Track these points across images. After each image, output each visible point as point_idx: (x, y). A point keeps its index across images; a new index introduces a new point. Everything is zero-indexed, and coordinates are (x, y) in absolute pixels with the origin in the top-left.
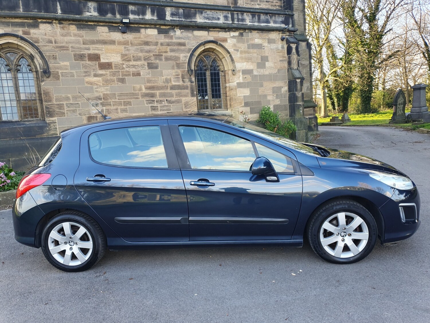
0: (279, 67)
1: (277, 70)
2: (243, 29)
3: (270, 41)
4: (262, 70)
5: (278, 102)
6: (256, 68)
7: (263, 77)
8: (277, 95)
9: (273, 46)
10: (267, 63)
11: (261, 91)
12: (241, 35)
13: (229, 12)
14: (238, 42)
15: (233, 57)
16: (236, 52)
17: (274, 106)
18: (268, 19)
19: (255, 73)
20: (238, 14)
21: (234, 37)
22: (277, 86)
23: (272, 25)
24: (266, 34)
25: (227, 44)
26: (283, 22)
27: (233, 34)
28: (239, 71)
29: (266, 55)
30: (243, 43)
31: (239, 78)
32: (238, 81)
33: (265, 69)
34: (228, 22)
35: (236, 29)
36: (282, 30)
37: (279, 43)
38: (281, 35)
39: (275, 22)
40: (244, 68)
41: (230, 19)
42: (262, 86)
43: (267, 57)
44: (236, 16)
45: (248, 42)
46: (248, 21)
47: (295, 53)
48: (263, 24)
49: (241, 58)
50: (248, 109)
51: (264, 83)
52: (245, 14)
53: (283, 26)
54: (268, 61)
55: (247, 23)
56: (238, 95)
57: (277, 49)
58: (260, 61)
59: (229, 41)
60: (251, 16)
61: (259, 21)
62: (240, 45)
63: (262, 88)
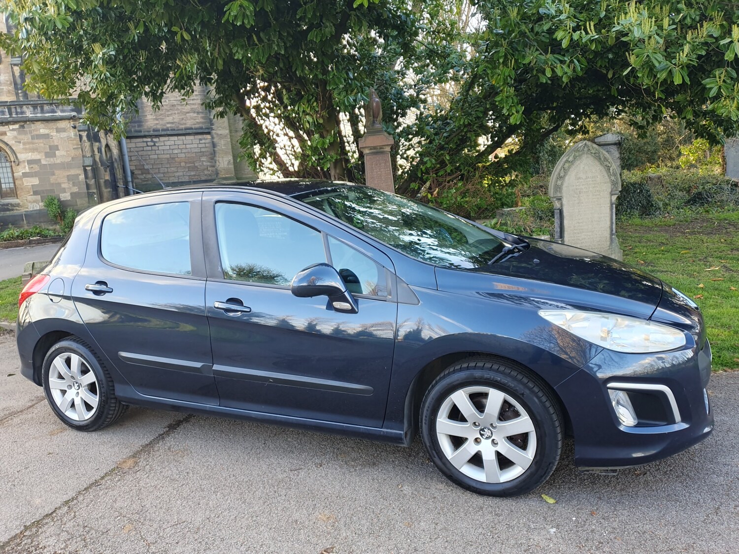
0: (73, 155)
1: (70, 159)
2: (24, 122)
3: (58, 130)
4: (52, 159)
5: (75, 189)
6: (44, 157)
7: (53, 166)
8: (73, 183)
9: (64, 135)
10: (57, 152)
11: (52, 179)
12: (23, 127)
13: (6, 107)
14: (19, 134)
15: (14, 149)
16: (17, 143)
17: (71, 194)
18: (53, 109)
19: (43, 162)
20: (16, 108)
21: (13, 130)
22: (73, 174)
23: (59, 114)
24: (53, 124)
25: (6, 137)
26: (72, 110)
27: (11, 127)
28: (24, 161)
29: (56, 144)
30: (26, 133)
31: (25, 167)
32: (24, 171)
33: (55, 158)
34: (5, 116)
35: (15, 122)
36: (73, 118)
37: (71, 131)
38: (72, 123)
39: (62, 111)
40: (29, 158)
41: (7, 113)
42: (53, 174)
43: (57, 146)
44: (13, 110)
45: (31, 132)
46: (29, 113)
47: (86, 141)
48: (47, 115)
49: (25, 149)
50: (39, 197)
51: (55, 171)
52: (24, 107)
53: (74, 114)
54: (58, 150)
55: (28, 115)
56: (25, 184)
57: (69, 138)
58: (48, 151)
59: (8, 134)
60: (31, 108)
61: (42, 111)
62: (22, 137)
63: (54, 177)
